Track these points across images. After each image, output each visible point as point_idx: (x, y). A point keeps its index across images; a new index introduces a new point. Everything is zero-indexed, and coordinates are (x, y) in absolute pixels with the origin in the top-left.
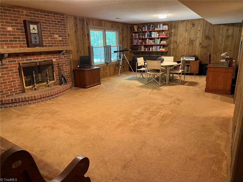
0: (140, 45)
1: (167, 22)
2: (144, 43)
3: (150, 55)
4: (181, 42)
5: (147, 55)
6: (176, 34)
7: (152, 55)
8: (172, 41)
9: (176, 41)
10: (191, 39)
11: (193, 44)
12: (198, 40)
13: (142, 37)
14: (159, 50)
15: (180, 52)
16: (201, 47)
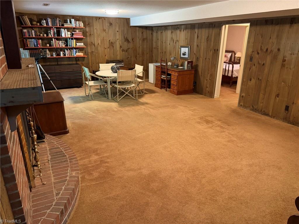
0: (42, 47)
1: (78, 16)
2: (48, 45)
3: (59, 63)
4: (100, 44)
5: (53, 63)
6: (92, 34)
7: (63, 63)
8: (88, 43)
9: (93, 43)
10: (110, 41)
11: (113, 47)
12: (117, 42)
13: (43, 36)
14: (75, 56)
15: (101, 56)
16: (122, 50)
